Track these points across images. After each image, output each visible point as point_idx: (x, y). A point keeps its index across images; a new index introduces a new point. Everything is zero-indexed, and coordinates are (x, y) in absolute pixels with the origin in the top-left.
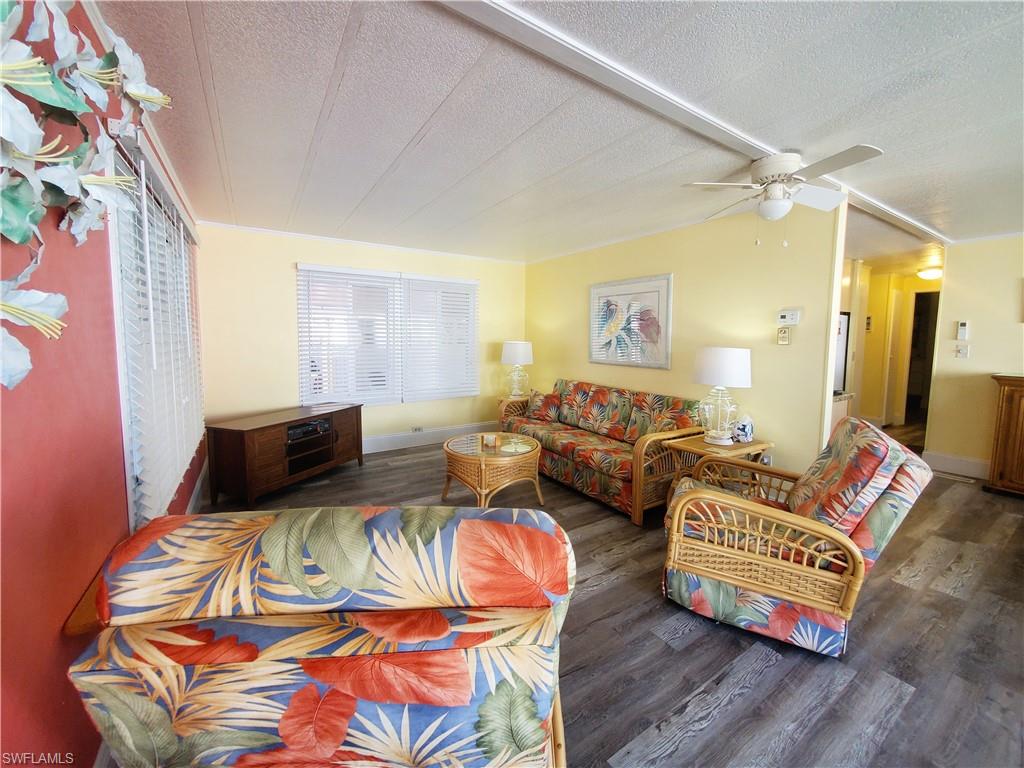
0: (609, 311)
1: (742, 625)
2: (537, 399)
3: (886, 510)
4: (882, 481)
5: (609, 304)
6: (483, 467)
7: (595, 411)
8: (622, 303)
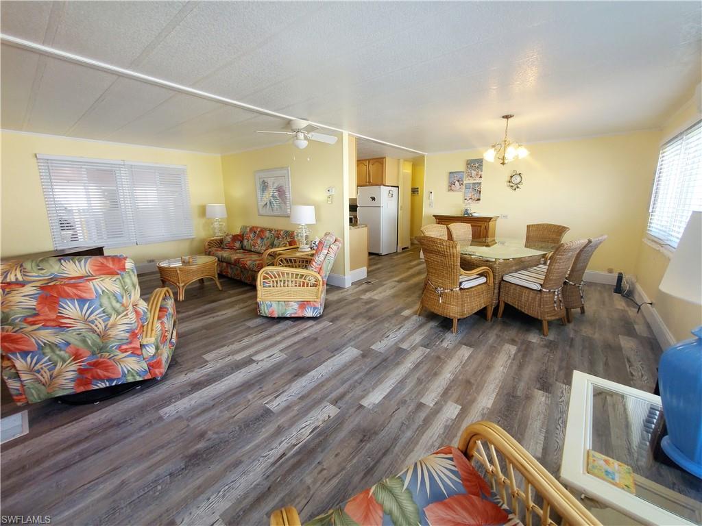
0: (264, 186)
1: (288, 316)
2: (227, 237)
3: (327, 261)
4: (325, 252)
5: (264, 182)
6: (179, 272)
7: (259, 241)
8: (270, 181)
